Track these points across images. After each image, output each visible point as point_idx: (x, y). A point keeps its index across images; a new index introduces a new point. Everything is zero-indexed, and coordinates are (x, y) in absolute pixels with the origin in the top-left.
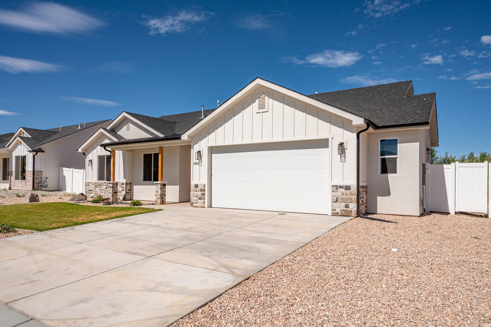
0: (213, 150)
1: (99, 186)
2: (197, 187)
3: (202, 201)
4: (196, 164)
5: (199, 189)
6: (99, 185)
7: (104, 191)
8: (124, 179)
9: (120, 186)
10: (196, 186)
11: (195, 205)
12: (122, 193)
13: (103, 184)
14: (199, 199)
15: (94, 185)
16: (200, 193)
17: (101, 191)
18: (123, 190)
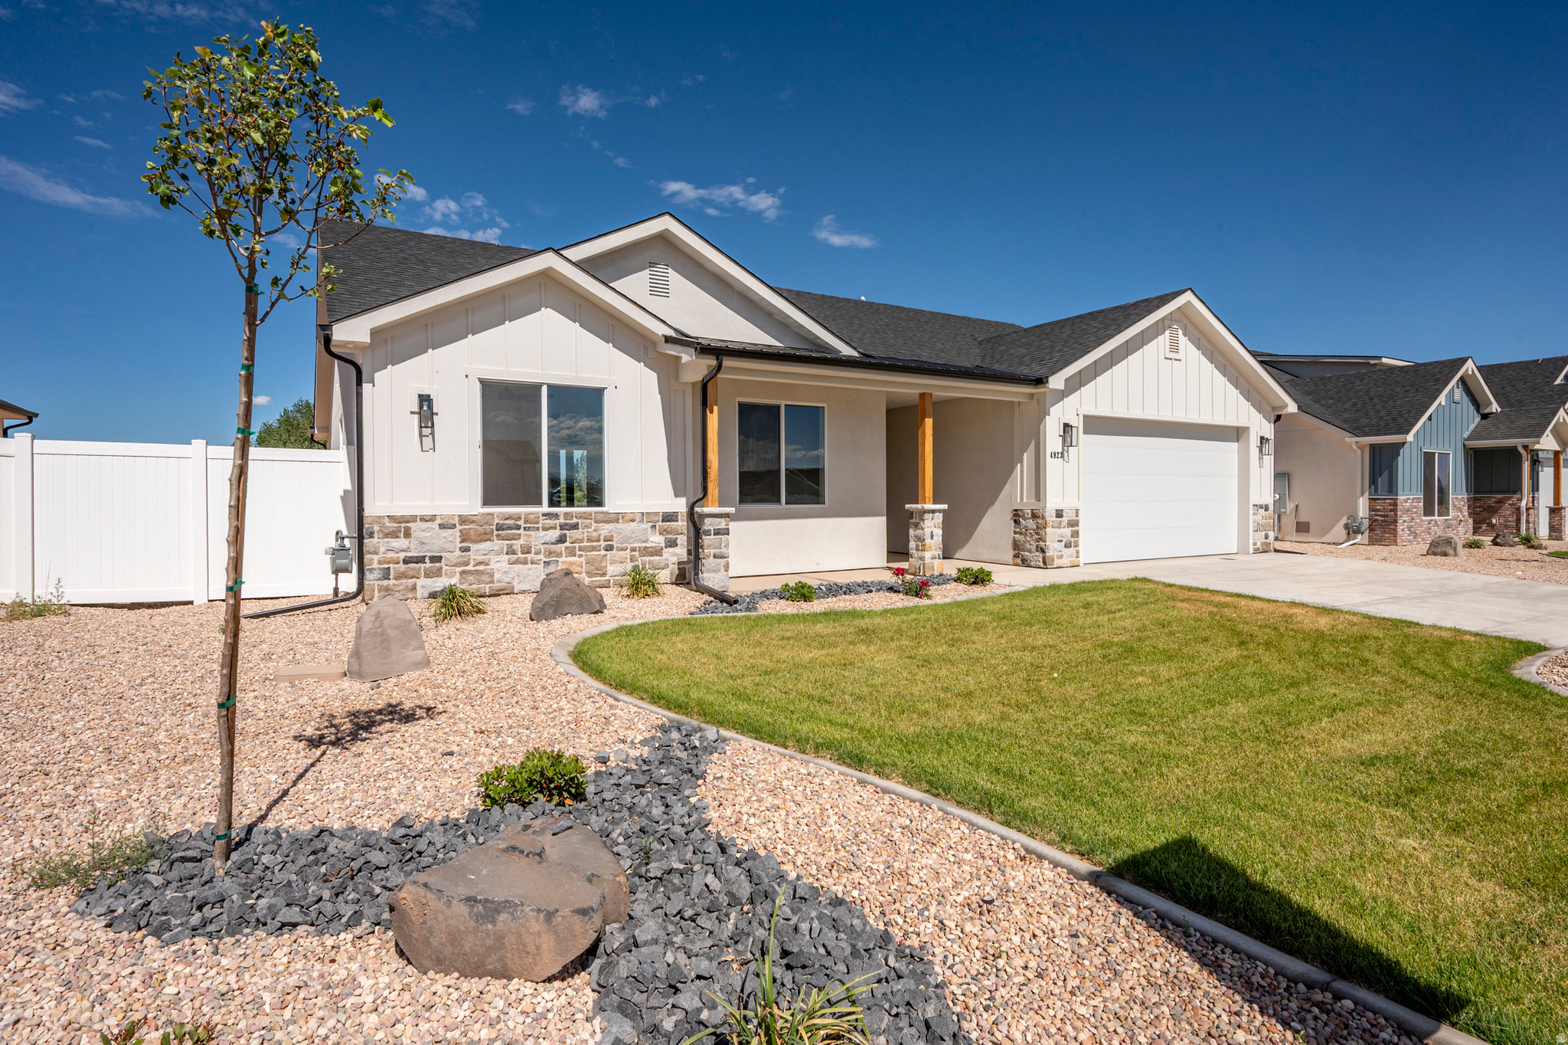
0: (1097, 425)
1: (496, 533)
2: (1061, 516)
3: (1072, 550)
4: (1054, 455)
5: (1065, 520)
6: (499, 528)
7: (541, 557)
8: (676, 495)
9: (654, 527)
10: (1059, 514)
11: (1057, 562)
12: (665, 555)
13: (537, 523)
14: (1066, 546)
15: (456, 532)
16: (1068, 531)
17: (514, 557)
18: (672, 544)
